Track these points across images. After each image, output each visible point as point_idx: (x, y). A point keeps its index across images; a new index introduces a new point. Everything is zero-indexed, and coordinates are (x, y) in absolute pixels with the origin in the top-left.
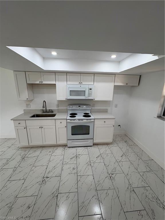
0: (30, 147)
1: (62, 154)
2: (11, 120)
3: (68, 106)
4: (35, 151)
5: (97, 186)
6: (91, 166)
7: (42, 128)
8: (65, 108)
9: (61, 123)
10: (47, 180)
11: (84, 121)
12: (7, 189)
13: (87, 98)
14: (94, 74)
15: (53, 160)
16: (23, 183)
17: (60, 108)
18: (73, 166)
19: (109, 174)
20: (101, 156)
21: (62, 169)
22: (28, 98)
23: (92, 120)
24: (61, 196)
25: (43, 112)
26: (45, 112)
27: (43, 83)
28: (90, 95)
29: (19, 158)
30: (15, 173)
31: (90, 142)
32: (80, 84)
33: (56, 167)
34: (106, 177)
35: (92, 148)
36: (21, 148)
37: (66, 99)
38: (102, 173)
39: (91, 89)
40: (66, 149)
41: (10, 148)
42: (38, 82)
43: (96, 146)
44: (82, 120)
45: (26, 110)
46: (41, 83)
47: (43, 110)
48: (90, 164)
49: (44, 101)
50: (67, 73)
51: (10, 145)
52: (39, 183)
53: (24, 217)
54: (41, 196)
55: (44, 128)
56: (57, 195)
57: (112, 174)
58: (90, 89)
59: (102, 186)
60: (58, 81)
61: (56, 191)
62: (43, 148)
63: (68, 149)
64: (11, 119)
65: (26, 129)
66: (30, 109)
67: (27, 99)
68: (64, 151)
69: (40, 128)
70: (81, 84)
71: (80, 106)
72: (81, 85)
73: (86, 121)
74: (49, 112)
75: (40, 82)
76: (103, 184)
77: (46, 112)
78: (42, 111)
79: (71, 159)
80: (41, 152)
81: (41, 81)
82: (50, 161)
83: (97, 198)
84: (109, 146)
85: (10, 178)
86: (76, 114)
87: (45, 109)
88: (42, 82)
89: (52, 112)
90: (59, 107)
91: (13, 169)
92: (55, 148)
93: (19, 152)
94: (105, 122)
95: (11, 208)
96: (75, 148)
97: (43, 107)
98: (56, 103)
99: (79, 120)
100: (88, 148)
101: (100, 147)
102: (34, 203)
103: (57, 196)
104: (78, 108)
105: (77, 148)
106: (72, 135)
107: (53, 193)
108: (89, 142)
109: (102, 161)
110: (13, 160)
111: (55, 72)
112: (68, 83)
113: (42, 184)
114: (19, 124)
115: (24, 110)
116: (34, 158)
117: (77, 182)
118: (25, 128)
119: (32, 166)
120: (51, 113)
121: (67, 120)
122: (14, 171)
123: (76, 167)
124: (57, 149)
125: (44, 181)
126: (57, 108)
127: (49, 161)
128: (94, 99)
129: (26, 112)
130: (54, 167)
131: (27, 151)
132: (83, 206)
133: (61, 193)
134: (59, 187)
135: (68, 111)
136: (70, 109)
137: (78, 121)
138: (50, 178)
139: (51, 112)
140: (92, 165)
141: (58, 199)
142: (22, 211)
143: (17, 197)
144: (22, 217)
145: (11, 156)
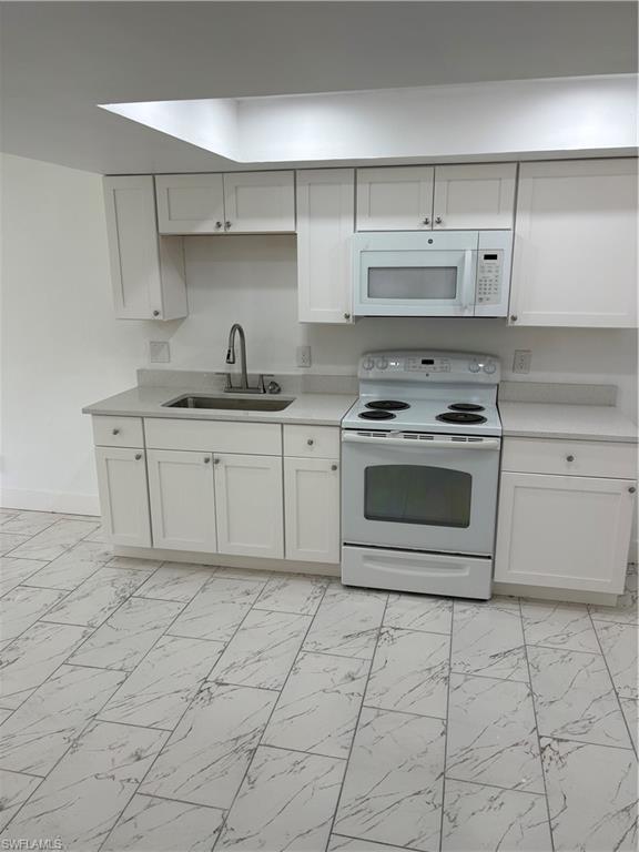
0: (155, 561)
1: (305, 611)
2: (85, 411)
3: (362, 360)
4: (177, 581)
5: (450, 762)
6: (448, 684)
7: (217, 461)
8: (345, 370)
9: (311, 443)
10: (215, 690)
11: (438, 441)
12: (61, 688)
13: (467, 313)
14: (519, 164)
15: (256, 626)
16: (122, 683)
17: (318, 369)
18: (347, 667)
19: (540, 737)
20: (522, 655)
21: (293, 668)
22: (159, 309)
23: (487, 441)
24: (268, 756)
25: (230, 388)
26: (239, 389)
27: (232, 230)
28: (483, 290)
29: (108, 595)
30: (92, 645)
31: (469, 578)
32: (426, 227)
33: (264, 655)
34: (517, 744)
35: (484, 610)
36: (119, 559)
37: (347, 317)
38: (502, 723)
39: (494, 257)
40: (330, 591)
41: (69, 550)
42: (208, 227)
43: (510, 606)
44: (428, 434)
45: (148, 371)
46: (222, 230)
47: (229, 375)
48: (446, 674)
49: (237, 328)
50: (355, 169)
51: (72, 541)
52: (183, 694)
53: (117, 779)
54: (186, 736)
55: (226, 467)
56: (251, 747)
57: (560, 740)
58: (487, 257)
59: (479, 769)
60: (311, 215)
61: (251, 736)
62: (216, 575)
63: (345, 593)
64: (84, 406)
65: (142, 461)
66: (167, 367)
67: (157, 313)
68: (317, 601)
69: (207, 461)
70: (438, 227)
71: (431, 362)
72: (431, 235)
73: (447, 441)
74: (256, 390)
75: (219, 225)
76: (484, 765)
77: (245, 386)
78: (225, 384)
79: (349, 639)
80: (203, 589)
81: (222, 222)
82: (244, 629)
83: (438, 801)
84: (595, 616)
85: (72, 656)
86: (403, 406)
87: (236, 369)
88: (228, 225)
89: (275, 387)
90: (314, 365)
91: (84, 629)
92: (275, 583)
93: (111, 572)
94: (570, 459)
95: (74, 745)
96: (384, 597)
97: (230, 358)
98: (298, 339)
99: (409, 433)
100: (459, 606)
101: (531, 612)
102: (157, 748)
103: (253, 751)
104: (419, 372)
105: (393, 598)
106: (368, 516)
107: (237, 739)
108: (466, 573)
109: (522, 675)
110: (84, 597)
111: (295, 171)
112: (358, 229)
113: (193, 700)
114: (116, 432)
115: (140, 372)
116: (171, 605)
117: (353, 725)
118: (138, 457)
119: (159, 631)
120: (267, 397)
121: (341, 429)
122: (87, 636)
123: (364, 671)
124: (285, 585)
125: (206, 692)
126: (301, 372)
127: (239, 627)
128: (514, 319)
129: (149, 384)
130: (260, 653)
131: (143, 576)
132: (361, 807)
134: (266, 725)
135: (362, 386)
136: (371, 375)
137: (401, 440)
138: (231, 687)
139: (271, 393)
140: (455, 680)
141: (256, 762)
142: (113, 760)
143: (97, 718)
144: (113, 777)
145: (77, 584)
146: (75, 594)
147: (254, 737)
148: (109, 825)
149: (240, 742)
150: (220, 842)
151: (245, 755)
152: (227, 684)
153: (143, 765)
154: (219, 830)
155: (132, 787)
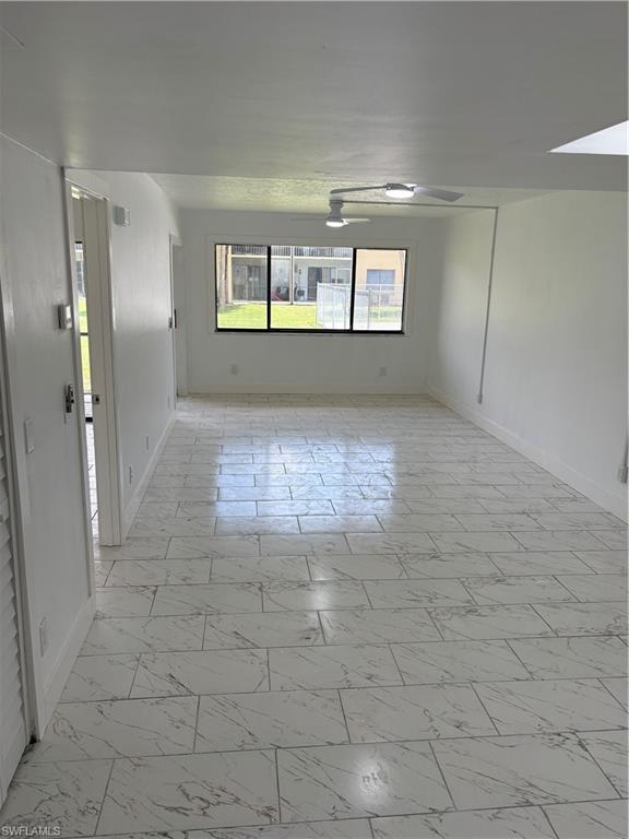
10: (571, 744)
16: (518, 680)
24: (534, 818)
52: (543, 724)
53: (432, 723)
54: (502, 747)
56: (532, 800)
61: (545, 795)
85: (517, 639)
91: (549, 630)
102: (475, 733)
103: (529, 804)
107: (531, 785)
110: (582, 611)
113: (544, 734)
119: (598, 674)
125: (562, 739)
133: (547, 816)
134: (567, 802)
141: (520, 811)
142: (445, 713)
143: (474, 684)
144: (431, 720)
145: (591, 600)
146: (579, 606)
147: (545, 798)
148: (393, 739)
149: (530, 789)
150: (424, 817)
151: (519, 798)
152: (586, 750)
153: (452, 731)
154: (434, 811)
155: (432, 735)
